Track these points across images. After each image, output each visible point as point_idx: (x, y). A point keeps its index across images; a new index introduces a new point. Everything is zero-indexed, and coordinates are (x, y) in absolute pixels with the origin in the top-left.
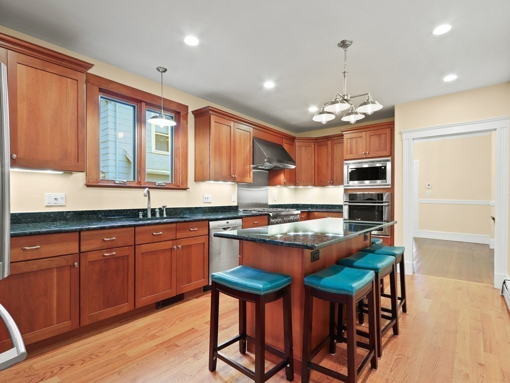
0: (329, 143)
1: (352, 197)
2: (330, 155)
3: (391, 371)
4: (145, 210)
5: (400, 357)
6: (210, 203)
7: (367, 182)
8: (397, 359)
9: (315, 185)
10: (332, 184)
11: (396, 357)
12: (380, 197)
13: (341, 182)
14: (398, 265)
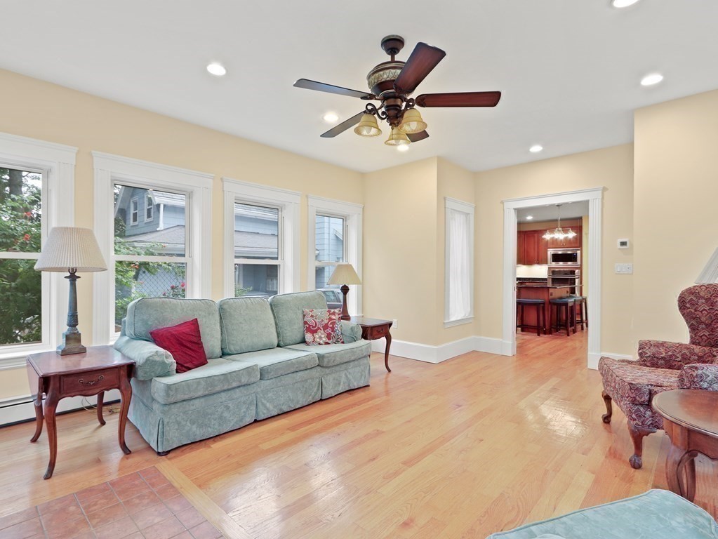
0: (536, 235)
1: (554, 273)
2: (536, 244)
7: (561, 263)
9: (524, 264)
10: (538, 263)
12: (573, 273)
13: (546, 262)
14: (584, 304)
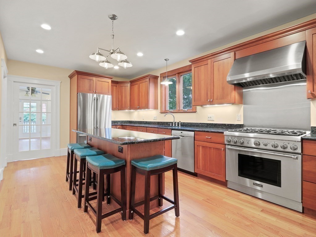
3: (64, 194)
4: (172, 123)
5: (66, 200)
6: (214, 121)
8: (66, 199)
11: (68, 199)
